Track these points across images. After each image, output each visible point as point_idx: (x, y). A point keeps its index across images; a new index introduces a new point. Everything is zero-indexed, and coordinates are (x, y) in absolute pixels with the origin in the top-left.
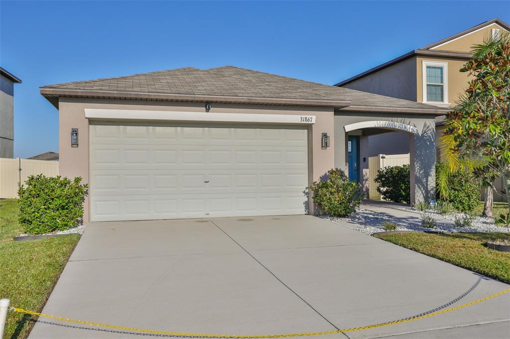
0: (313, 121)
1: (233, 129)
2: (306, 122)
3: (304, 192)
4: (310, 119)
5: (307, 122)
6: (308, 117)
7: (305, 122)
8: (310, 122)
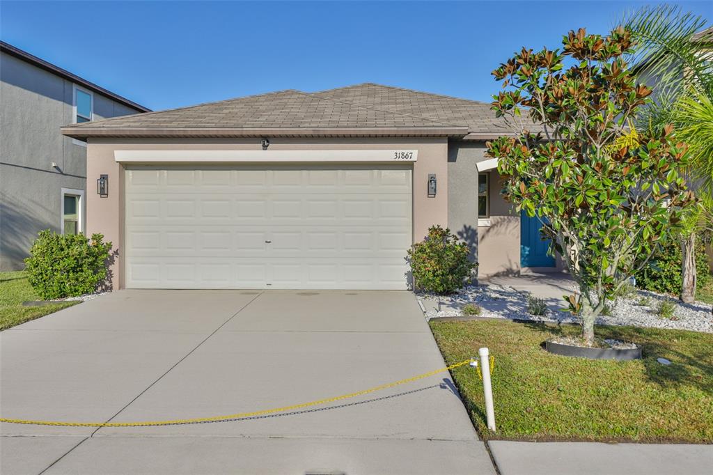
0: (414, 158)
1: (304, 172)
2: (403, 160)
3: (406, 259)
4: (410, 155)
5: (405, 160)
6: (406, 152)
7: (401, 159)
8: (409, 160)
